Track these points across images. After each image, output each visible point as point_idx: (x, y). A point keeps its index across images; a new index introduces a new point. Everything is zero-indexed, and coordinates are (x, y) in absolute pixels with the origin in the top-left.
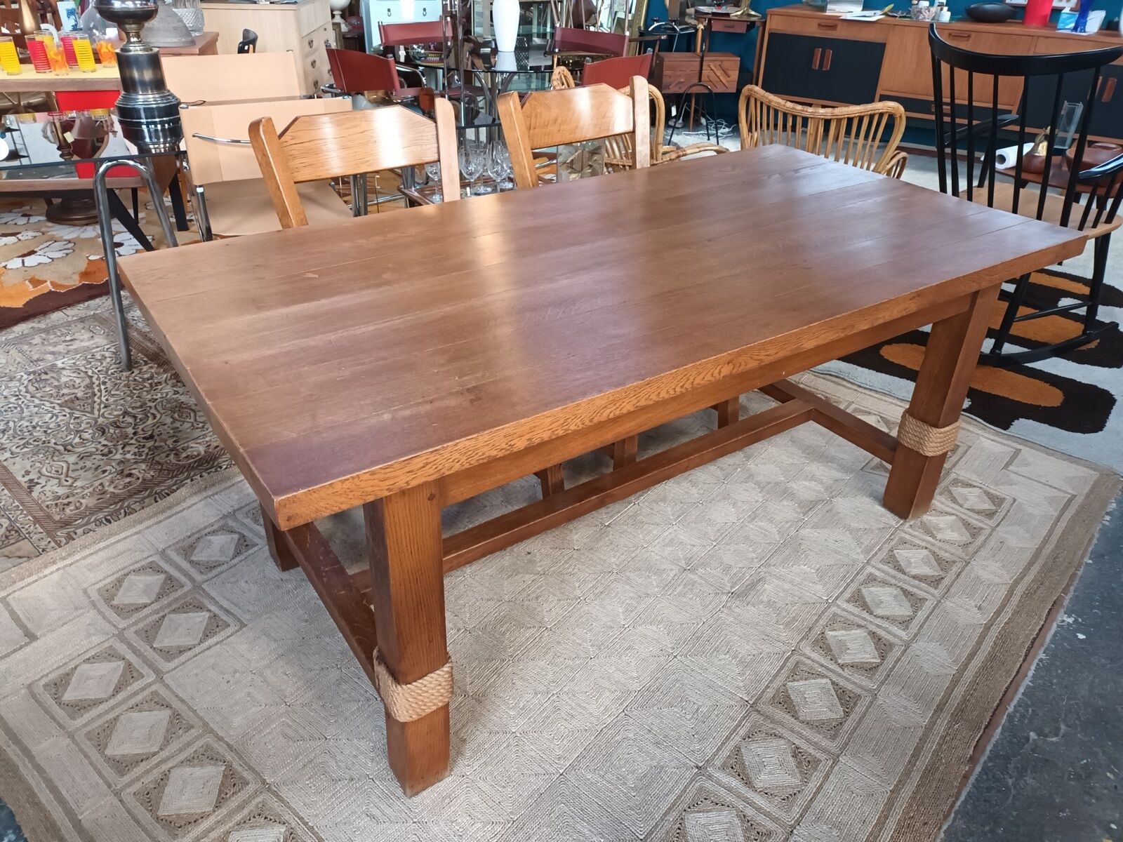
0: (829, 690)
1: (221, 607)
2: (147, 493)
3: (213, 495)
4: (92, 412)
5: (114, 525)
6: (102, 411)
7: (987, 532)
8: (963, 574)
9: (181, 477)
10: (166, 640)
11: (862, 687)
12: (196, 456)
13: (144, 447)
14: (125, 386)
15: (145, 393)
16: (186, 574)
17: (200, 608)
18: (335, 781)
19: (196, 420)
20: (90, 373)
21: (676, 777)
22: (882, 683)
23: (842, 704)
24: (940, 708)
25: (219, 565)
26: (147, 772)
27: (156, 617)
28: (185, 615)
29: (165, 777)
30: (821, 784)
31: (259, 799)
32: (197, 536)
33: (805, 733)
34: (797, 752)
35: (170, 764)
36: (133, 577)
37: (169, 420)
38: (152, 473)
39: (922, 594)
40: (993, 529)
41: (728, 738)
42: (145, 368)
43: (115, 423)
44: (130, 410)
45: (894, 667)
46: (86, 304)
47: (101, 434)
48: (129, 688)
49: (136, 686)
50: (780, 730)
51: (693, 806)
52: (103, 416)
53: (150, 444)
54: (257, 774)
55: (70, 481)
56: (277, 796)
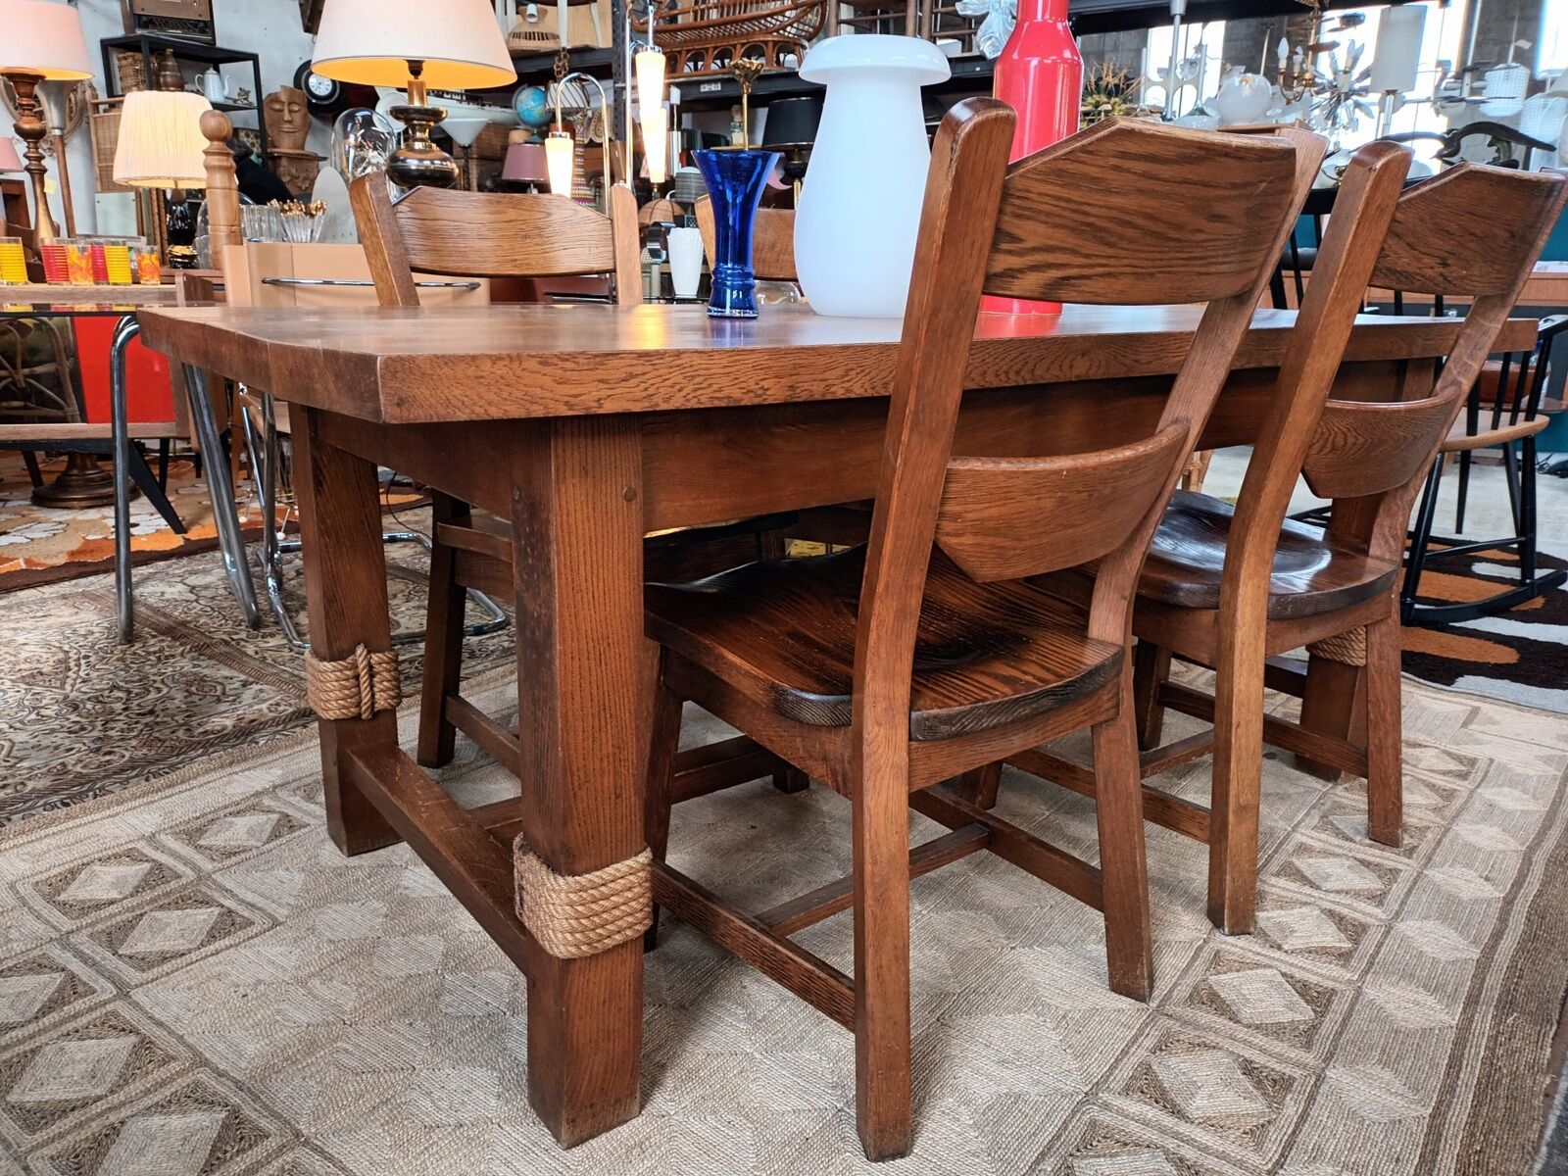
0: (1280, 984)
1: (242, 902)
2: (135, 772)
3: (242, 771)
4: (62, 687)
5: (75, 808)
6: (77, 686)
7: (1465, 794)
8: (1446, 841)
9: (193, 754)
10: (141, 943)
11: (1334, 980)
12: (219, 732)
13: (137, 723)
14: (118, 660)
15: (148, 667)
16: (186, 862)
17: (206, 902)
18: (430, 1128)
19: (224, 693)
20: (66, 648)
21: (1045, 1109)
22: (1366, 972)
23: (1307, 1002)
24: (1472, 1000)
25: (244, 851)
26: (80, 1125)
27: (129, 915)
28: (179, 912)
29: (114, 1131)
30: (1305, 1111)
31: (289, 1157)
32: (210, 817)
33: (1257, 1041)
34: (1248, 1069)
35: (124, 1113)
36: (97, 867)
37: (180, 696)
38: (145, 751)
39: (1391, 864)
40: (1472, 792)
41: (1124, 1052)
42: (152, 642)
43: (96, 697)
44: (121, 684)
45: (1377, 953)
46: (74, 582)
47: (71, 709)
48: (65, 1008)
49: (80, 1005)
50: (1211, 1038)
51: (1085, 1146)
52: (78, 690)
53: (149, 719)
54: (287, 1122)
55: (13, 761)
56: (322, 1152)
